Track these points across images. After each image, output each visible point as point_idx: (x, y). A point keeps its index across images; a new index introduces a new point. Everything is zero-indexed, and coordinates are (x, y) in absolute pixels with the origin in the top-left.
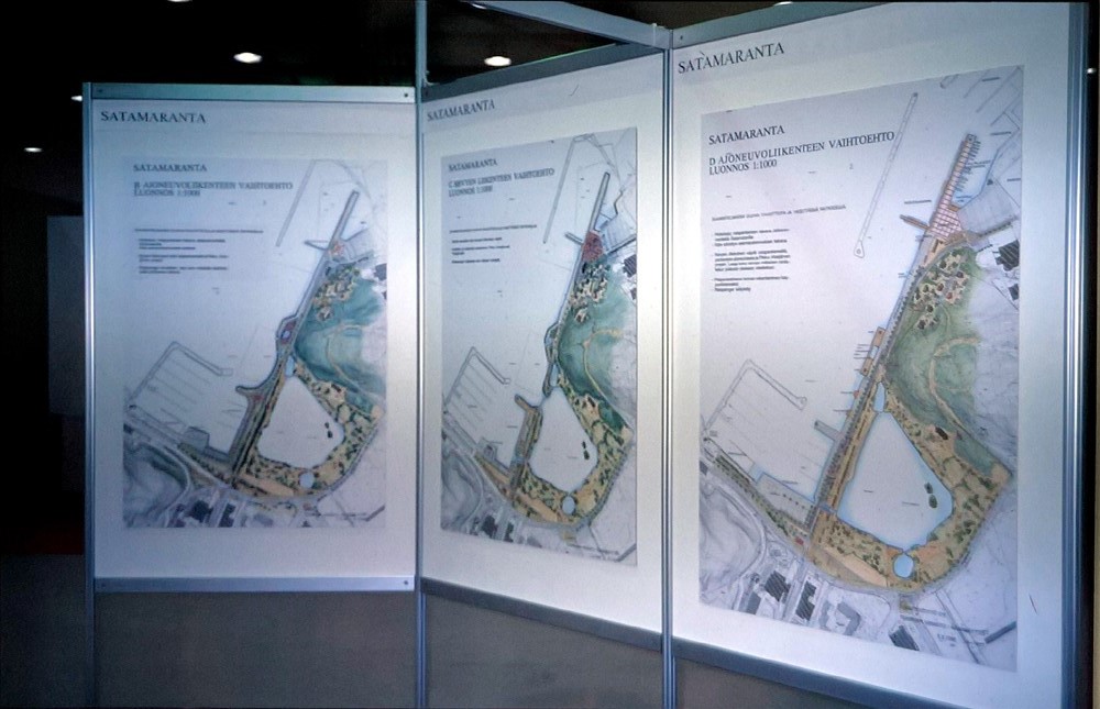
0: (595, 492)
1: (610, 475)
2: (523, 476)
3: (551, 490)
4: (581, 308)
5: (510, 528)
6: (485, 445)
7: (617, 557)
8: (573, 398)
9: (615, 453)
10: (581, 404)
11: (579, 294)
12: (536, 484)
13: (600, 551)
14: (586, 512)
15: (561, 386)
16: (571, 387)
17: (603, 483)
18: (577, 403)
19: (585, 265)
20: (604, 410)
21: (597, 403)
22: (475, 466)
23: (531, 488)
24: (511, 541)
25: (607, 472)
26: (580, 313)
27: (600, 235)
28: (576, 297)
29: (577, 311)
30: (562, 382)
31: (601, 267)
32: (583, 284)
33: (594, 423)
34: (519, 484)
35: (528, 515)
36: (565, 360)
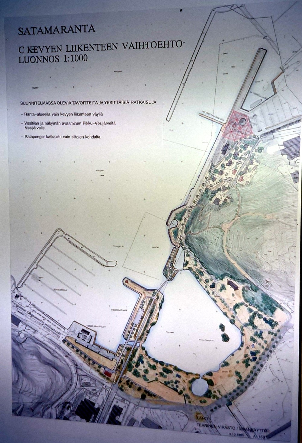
0: (238, 374)
1: (258, 356)
2: (135, 359)
3: (175, 373)
4: (219, 190)
5: (117, 411)
6: (79, 329)
7: (265, 434)
8: (207, 281)
9: (265, 335)
10: (218, 287)
11: (217, 176)
12: (154, 368)
13: (243, 429)
14: (224, 393)
15: (190, 269)
16: (204, 270)
17: (248, 365)
18: (213, 286)
19: (227, 145)
20: (251, 294)
21: (240, 286)
22: (64, 351)
23: (146, 371)
24: (119, 423)
25: (253, 354)
26: (218, 195)
27: (250, 115)
28: (214, 179)
29: (214, 193)
30: (191, 265)
31: (249, 148)
32: (223, 166)
33: (237, 306)
34: (129, 367)
35: (143, 397)
36: (195, 243)
